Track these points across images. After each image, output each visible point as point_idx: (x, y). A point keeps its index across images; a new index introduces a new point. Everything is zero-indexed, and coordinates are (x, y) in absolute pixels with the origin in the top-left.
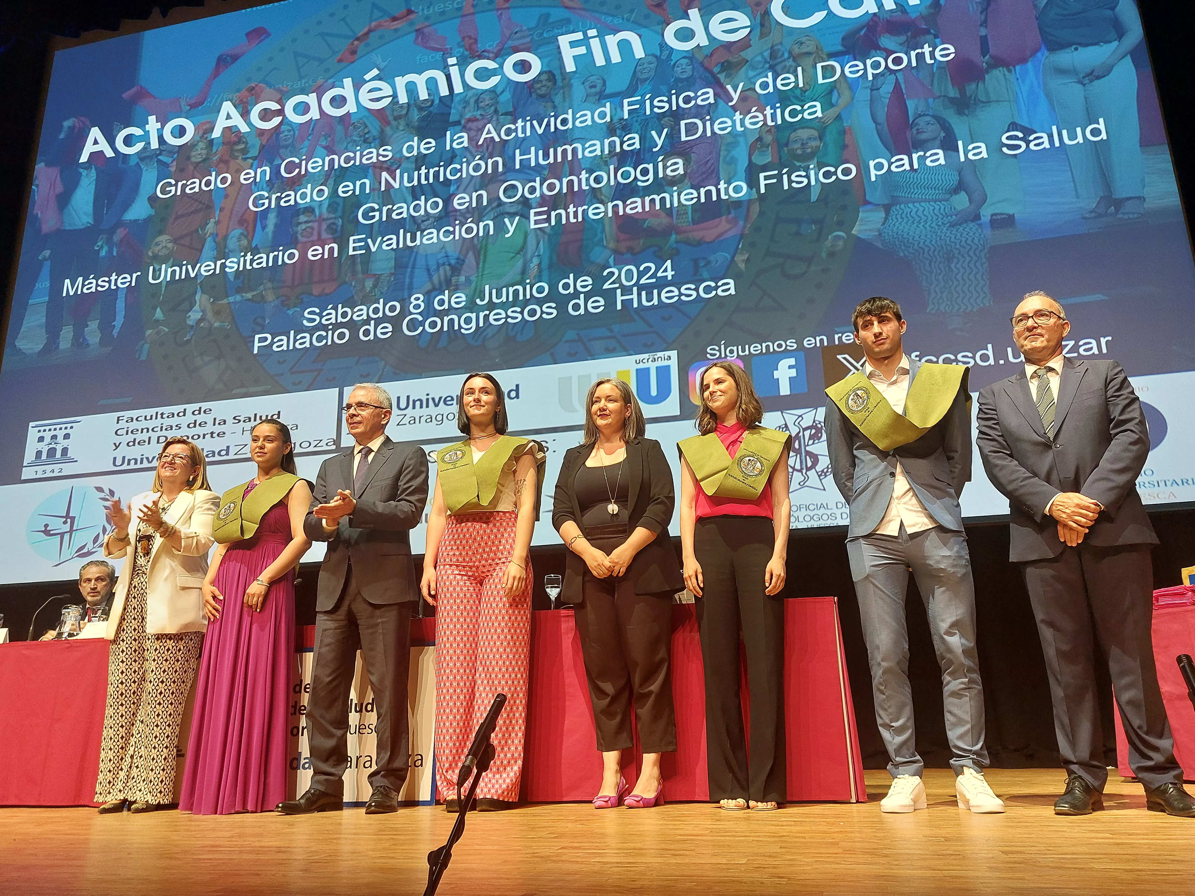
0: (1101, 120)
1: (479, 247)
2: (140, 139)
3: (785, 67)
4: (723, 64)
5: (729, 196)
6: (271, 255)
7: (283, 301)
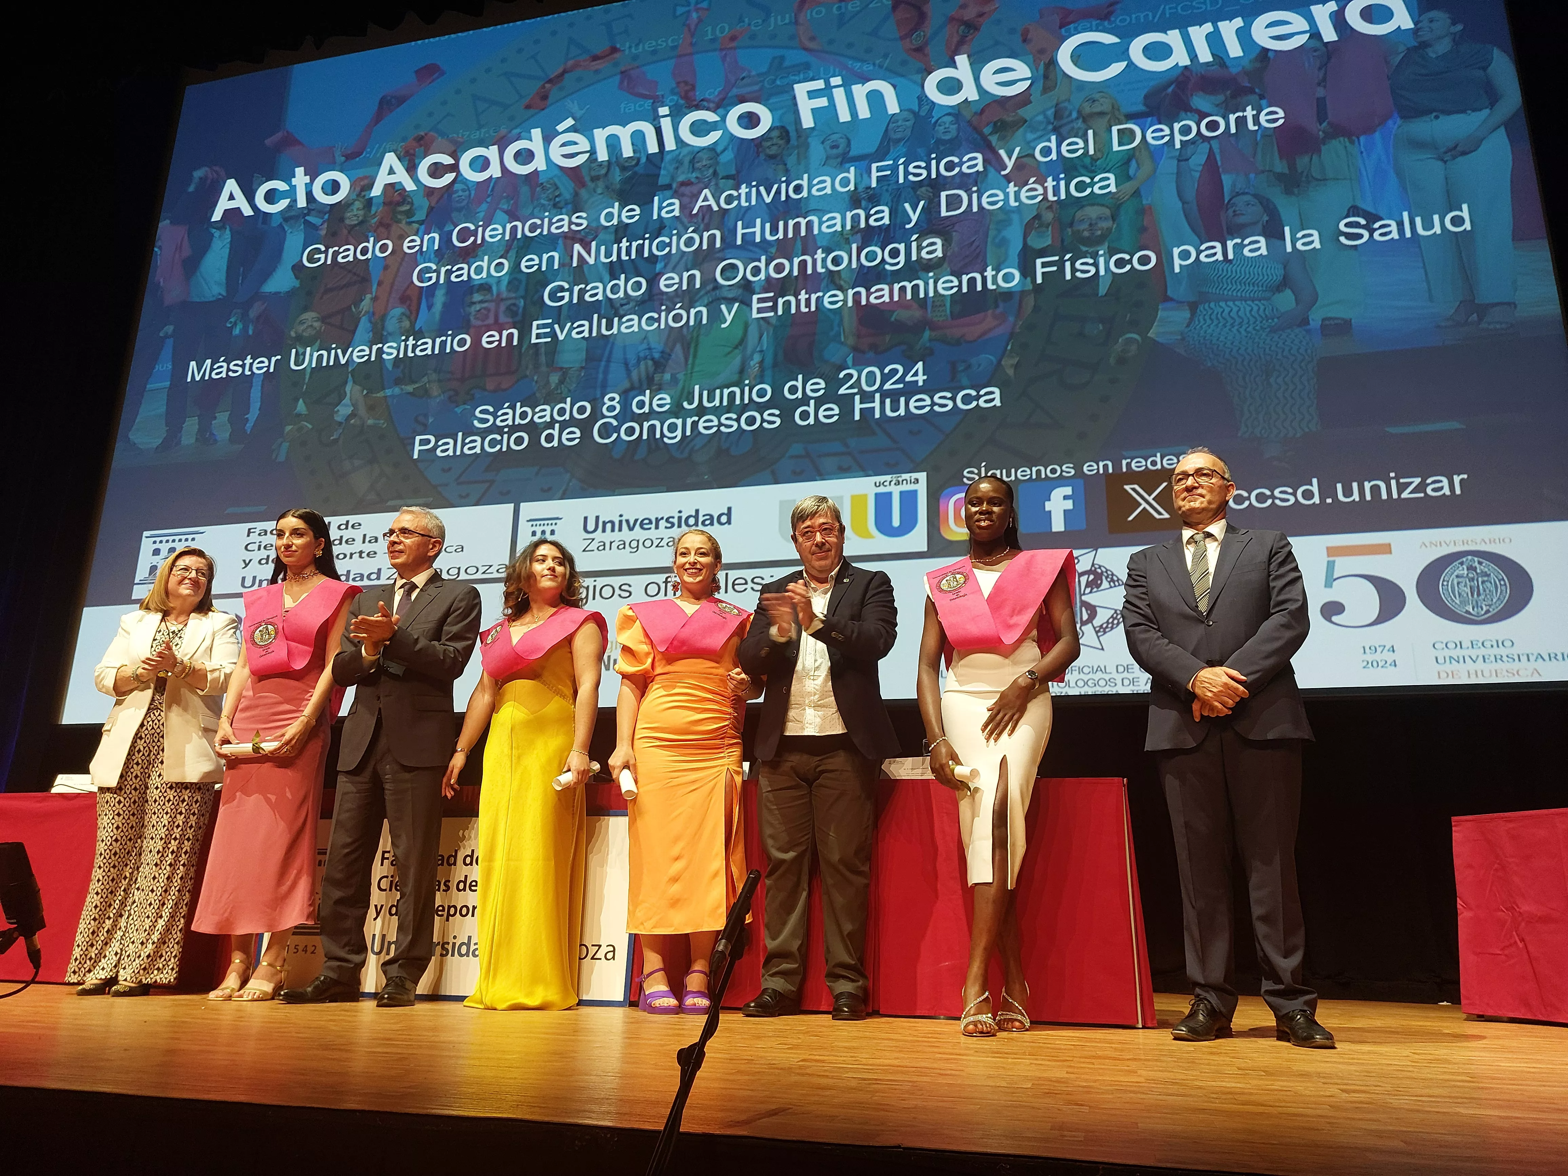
0: (1465, 207)
1: (689, 337)
2: (284, 195)
3: (1073, 128)
4: (995, 123)
5: (998, 285)
6: (438, 341)
7: (450, 398)
